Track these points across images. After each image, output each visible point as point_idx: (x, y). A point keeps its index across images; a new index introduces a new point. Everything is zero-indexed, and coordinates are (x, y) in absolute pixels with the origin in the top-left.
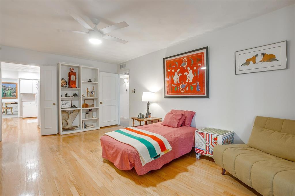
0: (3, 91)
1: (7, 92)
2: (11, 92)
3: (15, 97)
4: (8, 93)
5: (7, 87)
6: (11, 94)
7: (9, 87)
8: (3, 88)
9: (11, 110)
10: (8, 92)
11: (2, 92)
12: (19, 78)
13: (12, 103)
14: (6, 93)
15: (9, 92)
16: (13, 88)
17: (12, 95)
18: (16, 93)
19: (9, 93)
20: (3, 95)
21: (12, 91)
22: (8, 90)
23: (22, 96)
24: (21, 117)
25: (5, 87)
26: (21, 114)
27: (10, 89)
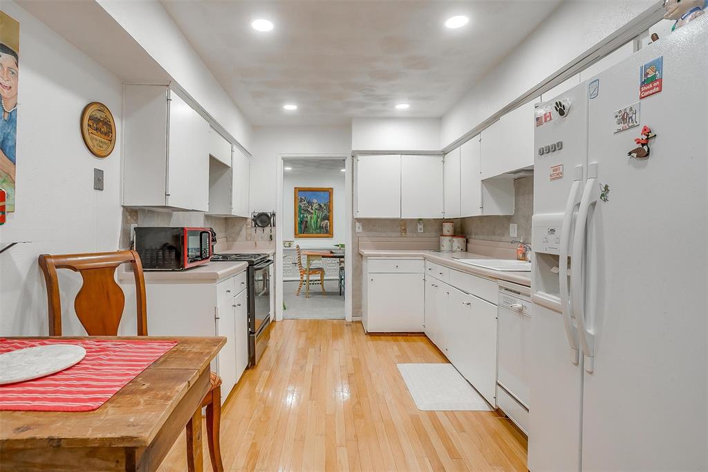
0: (300, 213)
1: (309, 217)
2: (318, 217)
3: (327, 232)
4: (312, 219)
5: (310, 203)
6: (319, 224)
7: (315, 201)
8: (301, 204)
9: (319, 278)
10: (311, 217)
11: (299, 216)
12: (354, 148)
13: (323, 257)
14: (307, 222)
15: (315, 216)
16: (323, 205)
17: (321, 228)
18: (328, 220)
19: (313, 221)
20: (301, 228)
21: (321, 215)
22: (312, 211)
23: (361, 230)
24: (358, 319)
25: (305, 202)
26: (358, 308)
27: (316, 209)
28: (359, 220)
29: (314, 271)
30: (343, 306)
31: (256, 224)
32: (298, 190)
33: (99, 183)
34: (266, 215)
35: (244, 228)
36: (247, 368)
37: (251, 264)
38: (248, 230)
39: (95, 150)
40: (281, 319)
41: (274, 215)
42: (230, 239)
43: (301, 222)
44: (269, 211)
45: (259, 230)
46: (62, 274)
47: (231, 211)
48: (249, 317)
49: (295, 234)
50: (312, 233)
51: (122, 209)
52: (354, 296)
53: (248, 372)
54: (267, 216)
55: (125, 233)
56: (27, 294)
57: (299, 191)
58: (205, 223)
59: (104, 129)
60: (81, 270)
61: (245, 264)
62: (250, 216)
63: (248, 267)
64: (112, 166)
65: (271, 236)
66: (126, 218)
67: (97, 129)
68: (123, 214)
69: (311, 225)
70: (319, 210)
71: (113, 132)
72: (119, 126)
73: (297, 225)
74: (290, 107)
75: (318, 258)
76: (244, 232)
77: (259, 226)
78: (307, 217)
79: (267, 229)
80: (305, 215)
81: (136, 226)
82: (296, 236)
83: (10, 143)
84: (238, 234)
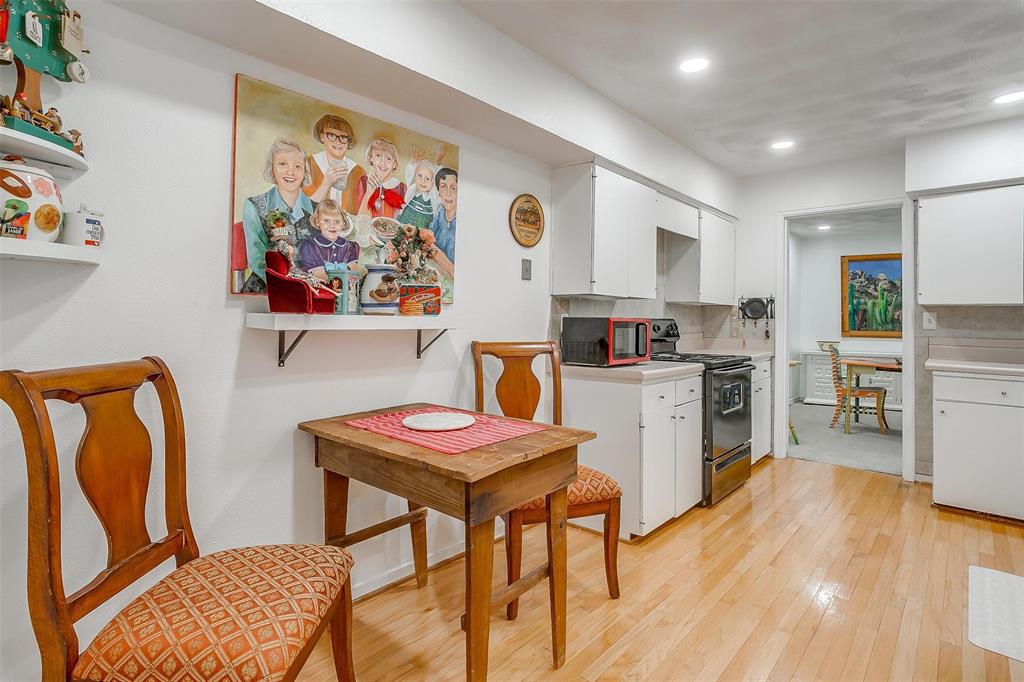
0: (853, 297)
1: (870, 303)
2: (887, 304)
4: (875, 307)
5: (872, 281)
6: (890, 315)
7: (882, 276)
8: (854, 283)
10: (874, 304)
11: (851, 302)
12: (911, 188)
13: (878, 369)
14: (865, 311)
15: (881, 302)
19: (877, 310)
20: (854, 321)
21: (894, 299)
22: (875, 293)
23: (934, 325)
24: (922, 479)
25: (862, 279)
26: (925, 462)
27: (884, 290)
28: (929, 308)
29: (865, 392)
30: (900, 453)
31: (745, 314)
32: (848, 261)
33: (526, 274)
34: (759, 301)
35: (728, 320)
36: (699, 505)
37: (709, 368)
38: (733, 322)
39: (523, 241)
40: (784, 456)
41: (772, 301)
42: (707, 335)
43: (855, 312)
44: (764, 296)
45: (750, 323)
46: (487, 359)
47: (698, 298)
48: (704, 437)
49: (843, 331)
50: (877, 330)
51: (550, 298)
52: (918, 440)
53: (701, 510)
54: (762, 303)
55: (554, 323)
56: (461, 374)
57: (850, 261)
58: (665, 313)
59: (532, 219)
60: (502, 358)
61: (701, 367)
62: (736, 304)
63: (705, 371)
64: (542, 254)
65: (767, 332)
66: (556, 307)
67: (524, 220)
68: (552, 303)
69: (874, 316)
70: (890, 291)
71: (541, 219)
72: (548, 213)
73: (847, 317)
74: (783, 145)
75: (870, 370)
76: (727, 325)
77: (749, 317)
78: (866, 303)
79: (762, 322)
80: (862, 301)
81: (567, 316)
82: (844, 332)
83: (450, 247)
84: (720, 328)
